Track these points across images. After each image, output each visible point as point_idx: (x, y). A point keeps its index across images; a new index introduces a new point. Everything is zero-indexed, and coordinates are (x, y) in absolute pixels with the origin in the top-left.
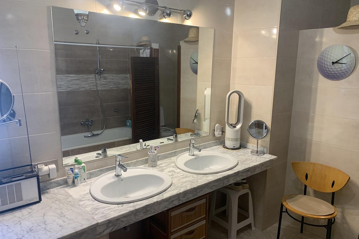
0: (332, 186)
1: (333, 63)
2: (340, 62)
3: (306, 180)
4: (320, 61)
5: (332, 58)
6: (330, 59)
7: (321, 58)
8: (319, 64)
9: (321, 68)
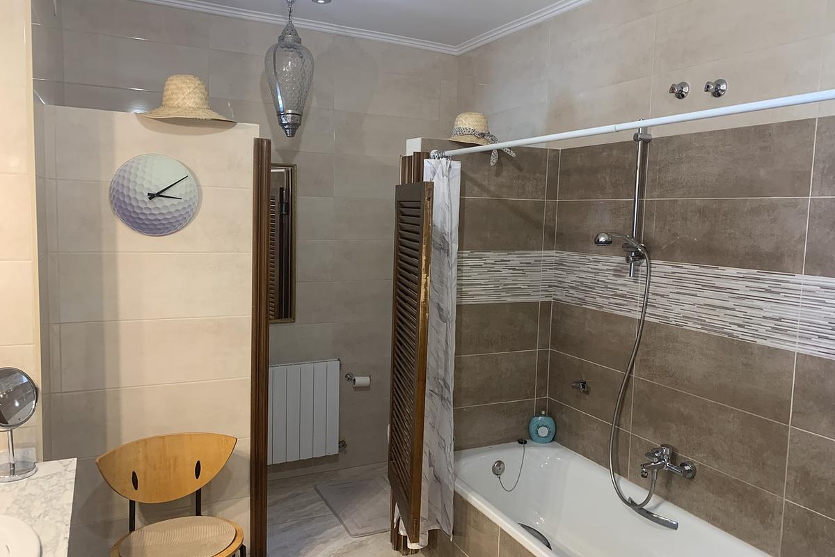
0: (197, 476)
1: (152, 196)
2: (167, 193)
3: (136, 488)
4: (116, 188)
5: (146, 185)
6: (143, 186)
7: (118, 183)
8: (114, 196)
9: (120, 207)
